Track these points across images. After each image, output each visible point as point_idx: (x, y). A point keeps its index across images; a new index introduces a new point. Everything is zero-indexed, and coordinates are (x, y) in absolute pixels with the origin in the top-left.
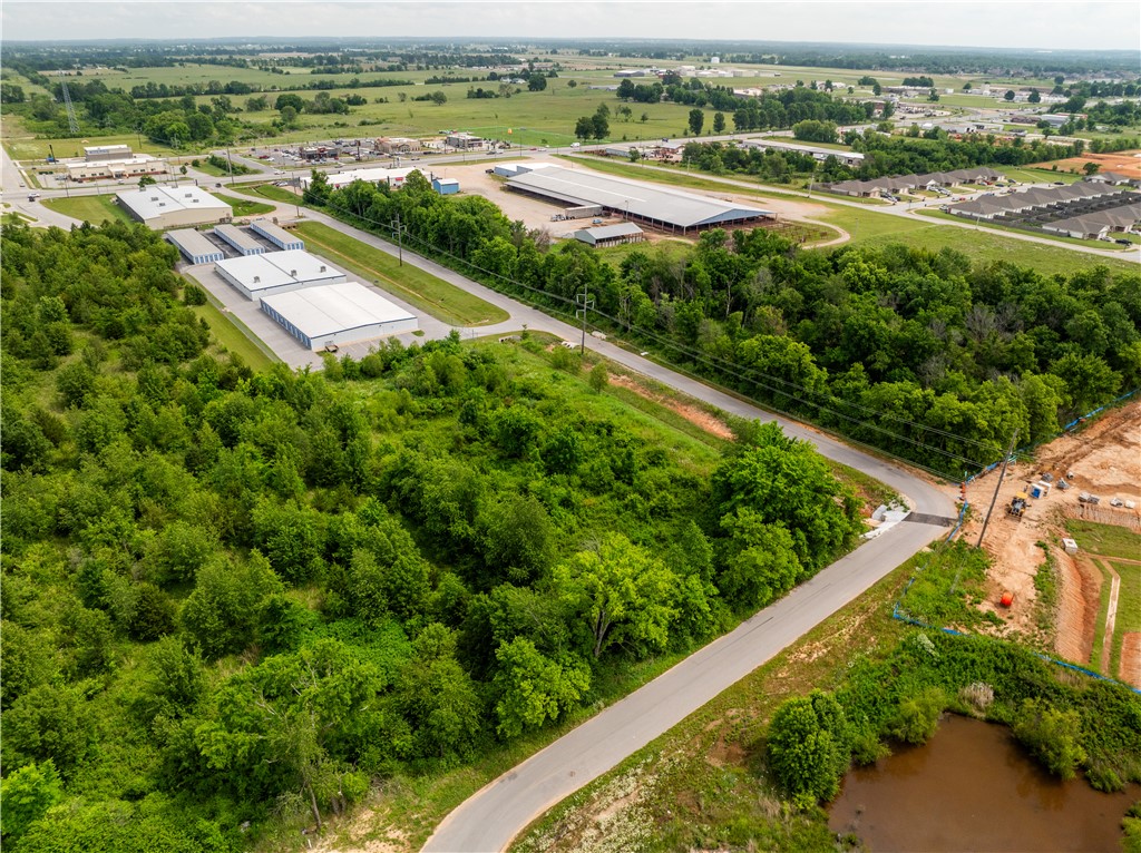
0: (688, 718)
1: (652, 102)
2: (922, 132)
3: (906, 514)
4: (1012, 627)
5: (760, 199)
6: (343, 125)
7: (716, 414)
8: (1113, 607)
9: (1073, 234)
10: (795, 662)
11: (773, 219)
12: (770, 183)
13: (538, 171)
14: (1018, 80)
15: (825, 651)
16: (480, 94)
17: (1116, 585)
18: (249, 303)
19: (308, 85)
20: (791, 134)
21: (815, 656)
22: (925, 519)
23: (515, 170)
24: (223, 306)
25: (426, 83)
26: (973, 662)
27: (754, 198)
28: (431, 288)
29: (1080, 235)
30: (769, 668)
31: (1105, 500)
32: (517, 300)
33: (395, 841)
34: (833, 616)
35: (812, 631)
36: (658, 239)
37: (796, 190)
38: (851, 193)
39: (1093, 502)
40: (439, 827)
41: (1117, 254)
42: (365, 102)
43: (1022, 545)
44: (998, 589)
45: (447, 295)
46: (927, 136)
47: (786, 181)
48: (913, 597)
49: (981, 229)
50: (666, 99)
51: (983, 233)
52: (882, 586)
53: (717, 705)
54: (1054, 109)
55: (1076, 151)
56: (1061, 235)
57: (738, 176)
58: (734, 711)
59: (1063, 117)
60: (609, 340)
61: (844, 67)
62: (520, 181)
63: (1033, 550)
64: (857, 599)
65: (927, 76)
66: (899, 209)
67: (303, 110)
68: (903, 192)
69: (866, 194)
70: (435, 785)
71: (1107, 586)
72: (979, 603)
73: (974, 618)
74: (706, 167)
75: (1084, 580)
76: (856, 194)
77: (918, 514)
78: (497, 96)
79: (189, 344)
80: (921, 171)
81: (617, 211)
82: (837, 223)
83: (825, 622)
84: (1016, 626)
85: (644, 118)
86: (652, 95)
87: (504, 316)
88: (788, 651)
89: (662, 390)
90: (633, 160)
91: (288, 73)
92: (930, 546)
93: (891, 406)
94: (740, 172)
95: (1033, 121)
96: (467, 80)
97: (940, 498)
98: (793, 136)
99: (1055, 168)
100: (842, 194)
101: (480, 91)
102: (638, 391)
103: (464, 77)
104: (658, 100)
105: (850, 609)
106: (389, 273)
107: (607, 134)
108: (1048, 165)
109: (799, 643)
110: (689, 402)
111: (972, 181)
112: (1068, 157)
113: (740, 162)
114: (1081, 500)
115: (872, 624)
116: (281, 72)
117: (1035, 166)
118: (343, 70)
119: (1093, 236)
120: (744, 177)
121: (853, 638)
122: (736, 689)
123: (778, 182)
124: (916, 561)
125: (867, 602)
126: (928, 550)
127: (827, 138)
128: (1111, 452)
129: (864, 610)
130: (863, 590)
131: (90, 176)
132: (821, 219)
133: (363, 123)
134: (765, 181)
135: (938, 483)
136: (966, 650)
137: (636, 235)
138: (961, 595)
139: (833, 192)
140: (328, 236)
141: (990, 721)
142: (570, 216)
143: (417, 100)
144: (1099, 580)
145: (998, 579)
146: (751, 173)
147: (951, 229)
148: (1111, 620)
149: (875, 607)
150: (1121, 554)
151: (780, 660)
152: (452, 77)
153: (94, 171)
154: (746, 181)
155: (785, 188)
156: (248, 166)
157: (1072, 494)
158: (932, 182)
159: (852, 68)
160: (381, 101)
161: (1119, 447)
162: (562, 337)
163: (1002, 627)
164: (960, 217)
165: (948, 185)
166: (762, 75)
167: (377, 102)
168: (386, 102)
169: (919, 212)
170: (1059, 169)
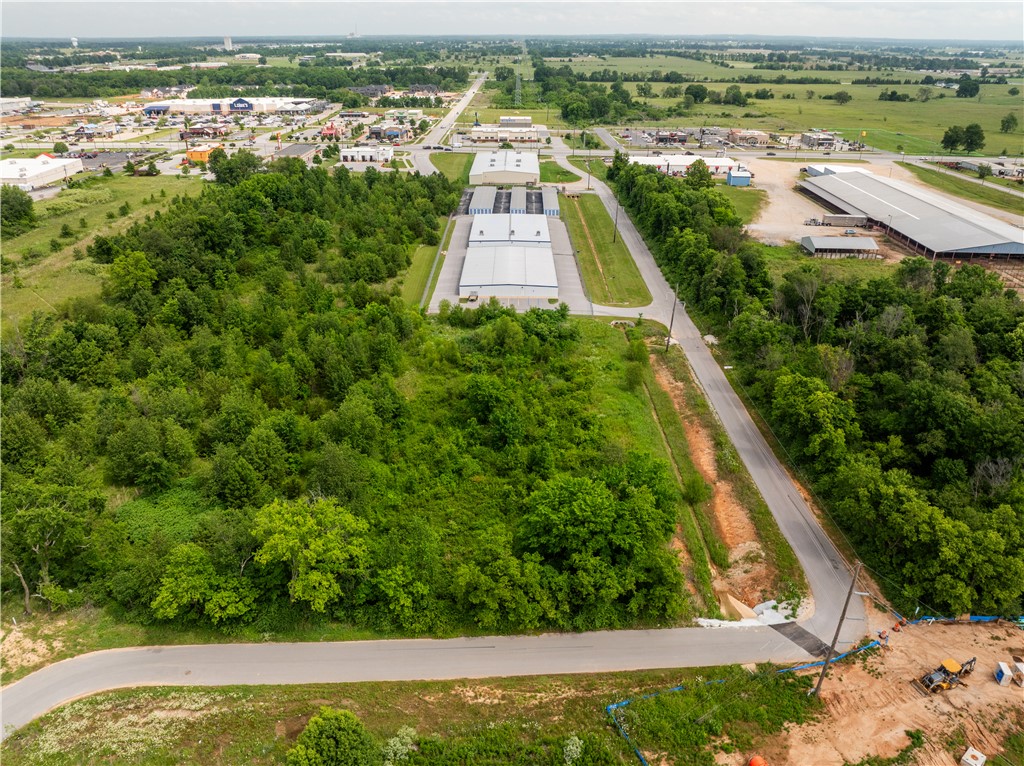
3: (783, 621)
6: (728, 116)
10: (456, 695)
15: (496, 701)
16: (894, 97)
18: (464, 250)
19: (737, 78)
22: (798, 635)
23: (822, 171)
24: (445, 250)
25: (853, 83)
28: (615, 266)
30: (425, 686)
32: (676, 290)
35: (511, 679)
42: (772, 96)
43: (887, 722)
44: (777, 751)
45: (620, 274)
52: (643, 675)
53: (345, 689)
58: (351, 701)
60: (712, 345)
63: (894, 736)
67: (707, 100)
70: (112, 628)
72: (728, 751)
77: (798, 628)
78: (912, 100)
81: (881, 225)
83: (531, 678)
87: (645, 303)
88: (463, 682)
89: (699, 406)
90: (982, 176)
91: (733, 67)
92: (760, 665)
101: (894, 93)
102: (677, 400)
105: (576, 679)
106: (600, 246)
107: (981, 146)
110: (710, 424)
115: (576, 705)
116: (727, 66)
118: (783, 67)
121: (540, 706)
122: (376, 687)
125: (604, 683)
126: (751, 667)
129: (589, 688)
131: (483, 138)
138: (712, 731)
140: (592, 208)
142: (826, 222)
143: (825, 98)
145: (794, 741)
149: (604, 691)
151: (446, 686)
152: (890, 78)
153: (487, 135)
156: (605, 143)
160: (788, 97)
167: (784, 97)
168: (793, 98)
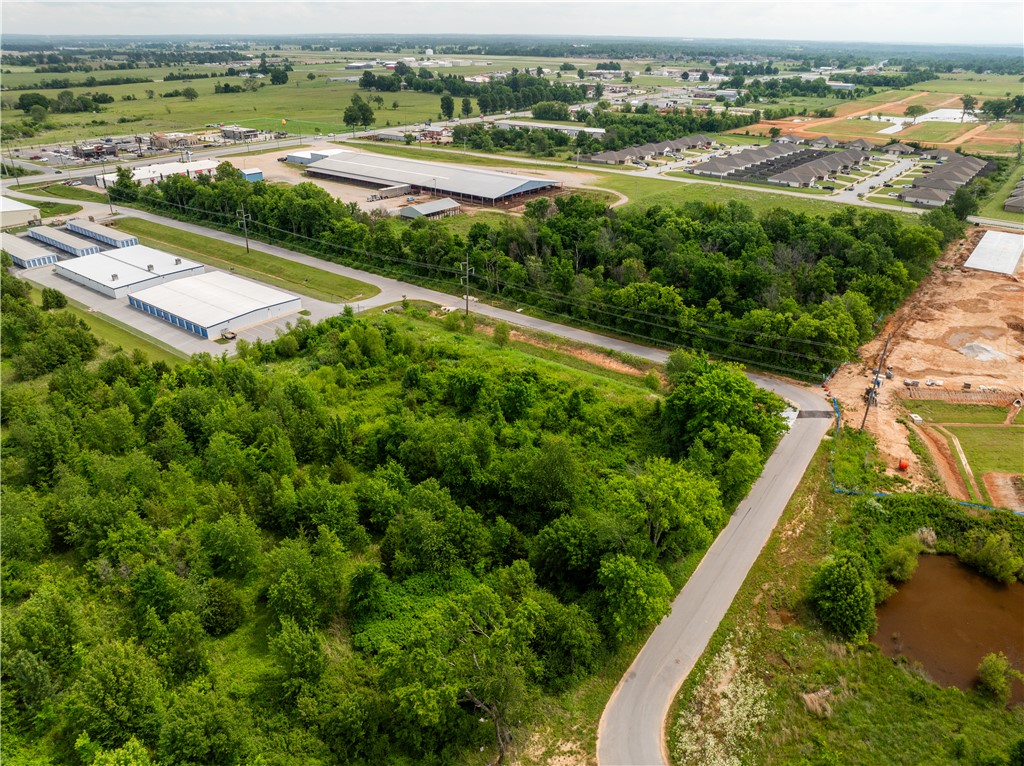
0: (737, 597)
1: (394, 91)
2: (633, 109)
3: (797, 413)
4: (916, 484)
5: (538, 171)
6: (102, 123)
7: (609, 354)
8: (964, 461)
9: (792, 184)
10: (788, 539)
11: (559, 188)
12: (539, 157)
13: (333, 156)
14: (682, 63)
15: (802, 526)
16: (227, 89)
17: (956, 442)
18: (113, 301)
19: (39, 85)
20: (529, 114)
21: (798, 531)
22: (812, 414)
23: (309, 157)
24: (88, 308)
25: (165, 80)
26: (912, 513)
27: (534, 171)
28: (290, 271)
29: (797, 185)
30: (771, 546)
31: (923, 382)
32: (379, 274)
33: (571, 753)
34: (792, 498)
35: (785, 512)
36: (472, 211)
37: (563, 161)
38: (609, 162)
39: (915, 384)
40: (599, 731)
41: (827, 197)
42: (111, 100)
43: (887, 423)
44: (890, 458)
45: (310, 276)
46: (638, 111)
47: (551, 155)
48: (841, 474)
49: (725, 185)
50: (405, 88)
51: (727, 188)
52: (812, 470)
53: (751, 583)
54: (722, 85)
55: (754, 119)
56: (783, 185)
57: (508, 152)
58: (767, 584)
59: (731, 92)
60: (481, 301)
61: (542, 56)
62: (318, 166)
63: (898, 426)
64: (801, 482)
65: (615, 61)
66: (651, 173)
67: (50, 110)
68: (648, 158)
69: (622, 162)
70: (575, 697)
71: (951, 443)
72: (884, 470)
73: (887, 483)
74: (477, 146)
75: (936, 442)
76: (613, 162)
77: (806, 412)
78: (244, 91)
79: (85, 346)
80: (653, 140)
81: (425, 188)
82: (612, 188)
83: (789, 506)
84: (917, 483)
85: (395, 106)
86: (393, 84)
87: (375, 291)
88: (776, 532)
89: (553, 339)
90: (408, 143)
92: (828, 434)
93: (762, 329)
94: (508, 149)
95: (711, 96)
96: (206, 76)
97: (812, 397)
98: (531, 116)
99: (747, 133)
100: (602, 163)
101: (227, 86)
102: (532, 342)
103: (203, 73)
104: (399, 88)
105: (801, 491)
106: (237, 260)
107: (373, 120)
108: (741, 130)
109: (781, 522)
110: (581, 346)
111: (694, 147)
112: (751, 124)
113: (506, 140)
114: (906, 384)
115: (823, 499)
117: (732, 131)
118: (70, 69)
119: (806, 185)
120: (514, 153)
121: (816, 512)
122: (757, 567)
123: (544, 156)
124: (825, 447)
125: (809, 483)
126: (827, 437)
127: (562, 117)
128: (905, 347)
129: (811, 490)
130: (802, 475)
132: (596, 185)
133: (123, 121)
134: (533, 155)
135: (806, 386)
136: (903, 505)
137: (455, 209)
138: (871, 466)
139: (594, 162)
140: (153, 230)
141: (940, 554)
142: (384, 196)
143: (166, 96)
144: (944, 441)
145: (887, 451)
146: (518, 150)
147: (703, 187)
148: (968, 468)
149: (817, 486)
150: (948, 420)
151: (775, 539)
152: (186, 73)
154: (517, 157)
155: (551, 160)
156: (25, 168)
157: (898, 382)
158: (667, 149)
159: (548, 56)
160: (129, 98)
161: (909, 343)
162: (439, 303)
163: (909, 485)
164: (702, 176)
165: (678, 150)
166: (476, 64)
167: (125, 99)
168: (135, 99)
169: (668, 174)
170: (750, 134)
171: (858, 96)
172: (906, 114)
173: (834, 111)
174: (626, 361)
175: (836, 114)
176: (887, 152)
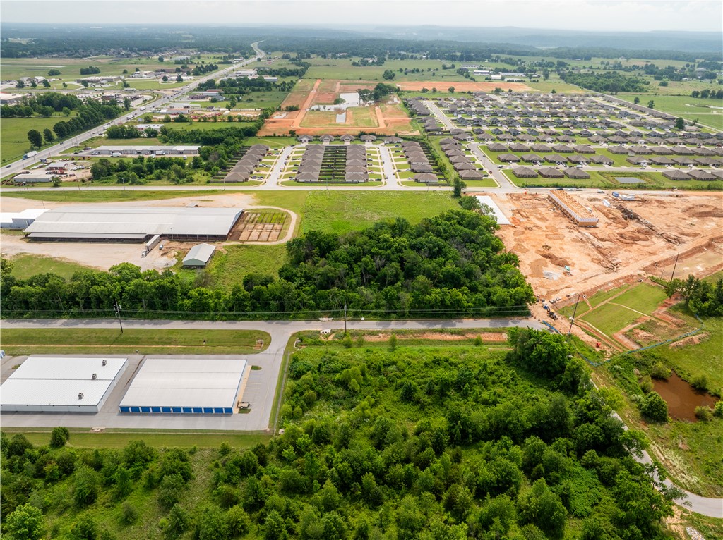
2: (172, 118)
5: (207, 197)
7: (441, 332)
8: (600, 332)
9: (360, 181)
12: (183, 184)
13: (40, 218)
17: (590, 324)
18: (97, 415)
23: (10, 222)
24: (91, 429)
27: (203, 198)
28: (181, 337)
29: (363, 181)
31: (555, 300)
36: (220, 247)
37: (205, 184)
38: (239, 181)
41: (384, 187)
45: (202, 337)
46: (176, 120)
47: (192, 180)
55: (263, 120)
56: (357, 183)
59: (214, 93)
60: (335, 320)
63: (574, 326)
66: (272, 185)
68: (254, 172)
69: (247, 179)
74: (124, 180)
76: (241, 180)
80: (237, 154)
81: (162, 235)
82: (271, 205)
84: (608, 350)
90: (56, 186)
95: (203, 97)
97: (536, 323)
98: (105, 136)
99: (275, 135)
100: (234, 182)
106: (122, 341)
108: (267, 132)
111: (264, 155)
114: (552, 303)
115: (597, 371)
117: (261, 133)
119: (367, 180)
120: (159, 182)
123: (188, 181)
127: (134, 135)
134: (178, 182)
135: (527, 319)
138: (590, 349)
139: (229, 182)
144: (587, 326)
146: (158, 178)
148: (606, 335)
154: (167, 186)
155: (195, 185)
157: (548, 303)
163: (608, 353)
164: (307, 183)
165: (260, 160)
169: (283, 183)
170: (277, 135)
171: (290, 88)
172: (335, 104)
173: (298, 106)
174: (452, 333)
175: (299, 108)
176: (364, 141)
